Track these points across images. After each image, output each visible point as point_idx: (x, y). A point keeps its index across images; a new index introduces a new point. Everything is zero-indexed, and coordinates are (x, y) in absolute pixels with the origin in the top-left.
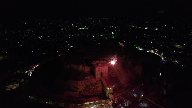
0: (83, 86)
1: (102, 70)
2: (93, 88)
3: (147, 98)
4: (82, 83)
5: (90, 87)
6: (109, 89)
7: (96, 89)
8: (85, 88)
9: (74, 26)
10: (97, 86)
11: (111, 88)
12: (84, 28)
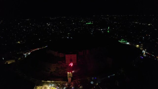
0: (55, 68)
1: (71, 57)
2: (62, 71)
3: (100, 87)
4: (54, 66)
5: (60, 70)
6: (69, 73)
7: (64, 72)
8: (56, 70)
9: (84, 22)
10: (65, 70)
11: (70, 73)
12: (89, 23)
